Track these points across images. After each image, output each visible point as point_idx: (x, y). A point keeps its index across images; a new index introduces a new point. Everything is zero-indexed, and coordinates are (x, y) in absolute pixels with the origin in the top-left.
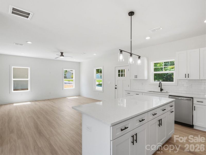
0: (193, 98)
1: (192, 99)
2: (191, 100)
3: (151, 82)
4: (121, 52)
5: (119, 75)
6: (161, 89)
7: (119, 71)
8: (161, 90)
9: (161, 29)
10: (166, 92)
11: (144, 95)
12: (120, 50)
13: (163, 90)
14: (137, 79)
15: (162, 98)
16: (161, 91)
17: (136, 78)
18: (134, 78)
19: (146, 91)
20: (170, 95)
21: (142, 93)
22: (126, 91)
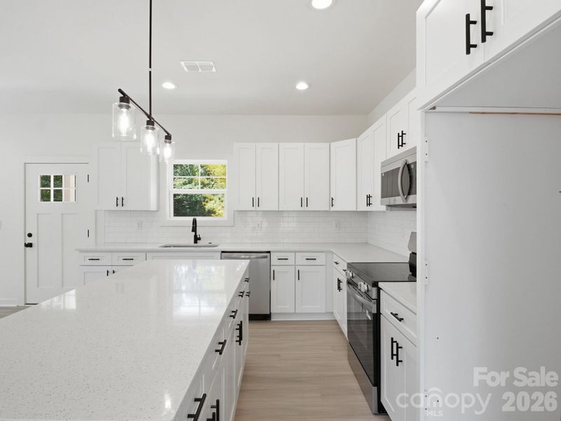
0: (269, 252)
1: (268, 254)
2: (266, 257)
3: (168, 218)
4: (122, 100)
5: (45, 196)
6: (196, 236)
7: (45, 180)
8: (197, 239)
9: (214, 70)
10: (207, 244)
11: (153, 258)
12: (120, 91)
13: (199, 239)
14: (123, 208)
15: (198, 261)
16: (196, 242)
17: (120, 207)
18: (114, 207)
19: (156, 247)
20: (223, 252)
21: (146, 252)
22: (81, 251)
